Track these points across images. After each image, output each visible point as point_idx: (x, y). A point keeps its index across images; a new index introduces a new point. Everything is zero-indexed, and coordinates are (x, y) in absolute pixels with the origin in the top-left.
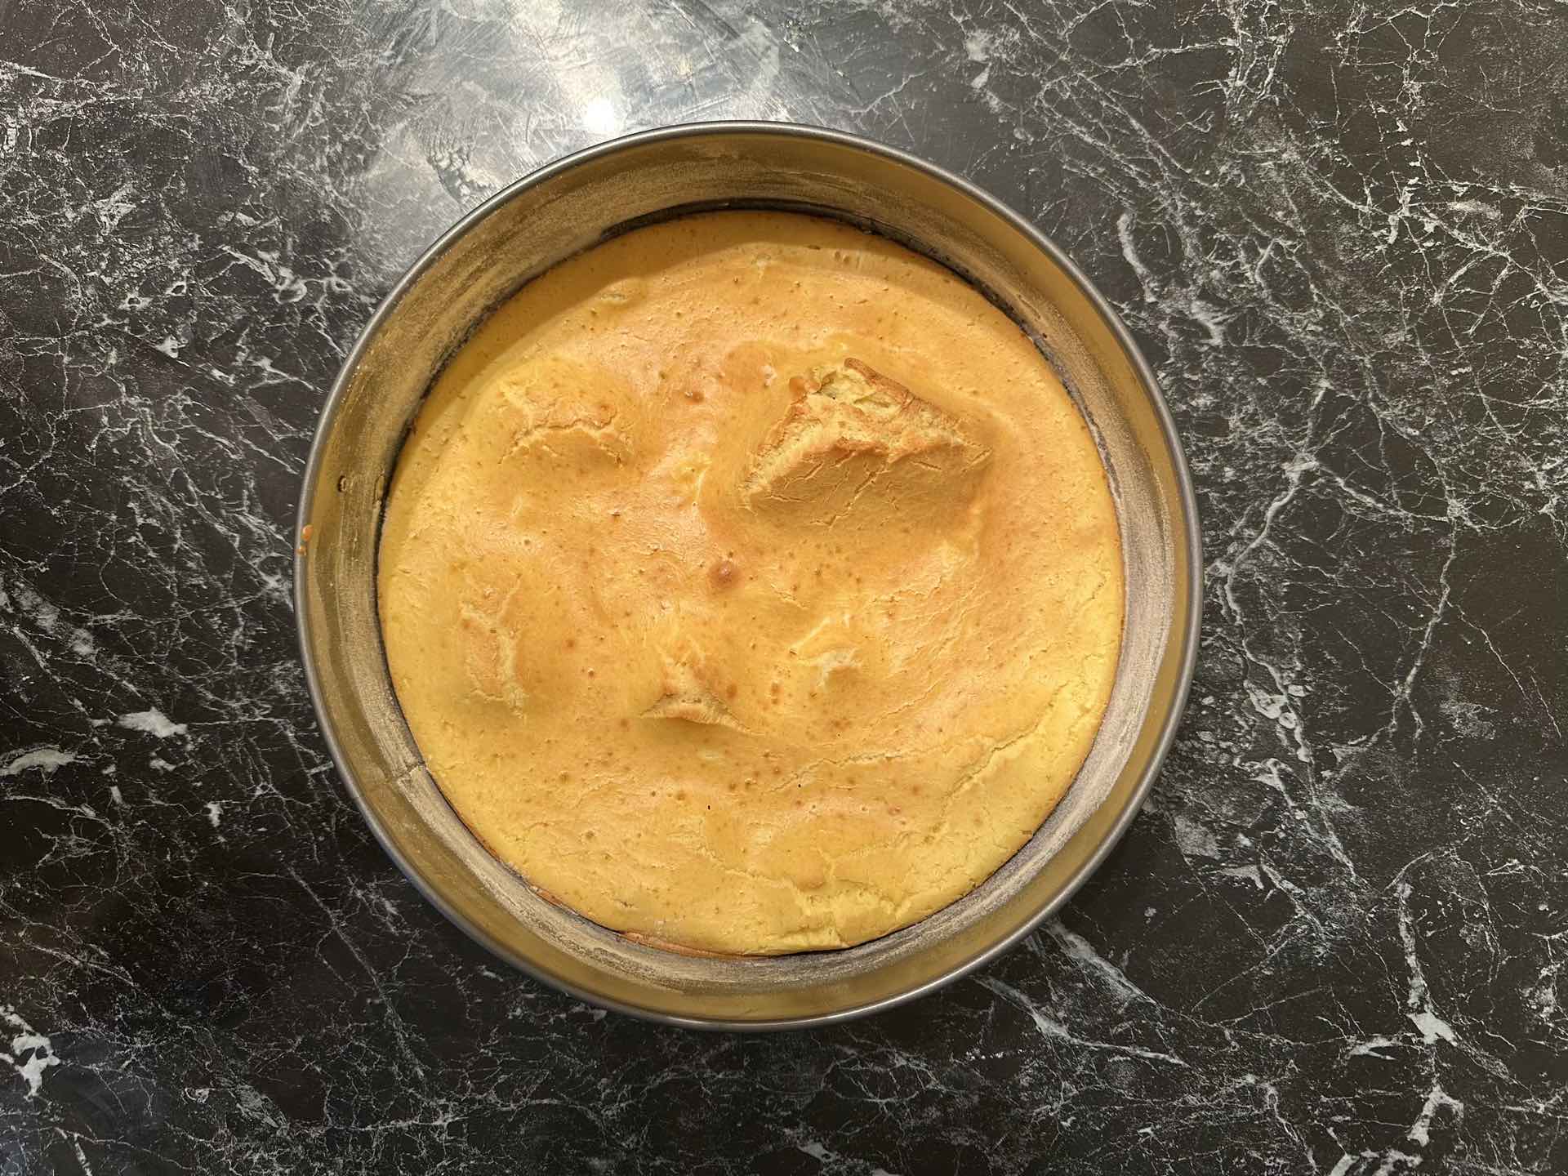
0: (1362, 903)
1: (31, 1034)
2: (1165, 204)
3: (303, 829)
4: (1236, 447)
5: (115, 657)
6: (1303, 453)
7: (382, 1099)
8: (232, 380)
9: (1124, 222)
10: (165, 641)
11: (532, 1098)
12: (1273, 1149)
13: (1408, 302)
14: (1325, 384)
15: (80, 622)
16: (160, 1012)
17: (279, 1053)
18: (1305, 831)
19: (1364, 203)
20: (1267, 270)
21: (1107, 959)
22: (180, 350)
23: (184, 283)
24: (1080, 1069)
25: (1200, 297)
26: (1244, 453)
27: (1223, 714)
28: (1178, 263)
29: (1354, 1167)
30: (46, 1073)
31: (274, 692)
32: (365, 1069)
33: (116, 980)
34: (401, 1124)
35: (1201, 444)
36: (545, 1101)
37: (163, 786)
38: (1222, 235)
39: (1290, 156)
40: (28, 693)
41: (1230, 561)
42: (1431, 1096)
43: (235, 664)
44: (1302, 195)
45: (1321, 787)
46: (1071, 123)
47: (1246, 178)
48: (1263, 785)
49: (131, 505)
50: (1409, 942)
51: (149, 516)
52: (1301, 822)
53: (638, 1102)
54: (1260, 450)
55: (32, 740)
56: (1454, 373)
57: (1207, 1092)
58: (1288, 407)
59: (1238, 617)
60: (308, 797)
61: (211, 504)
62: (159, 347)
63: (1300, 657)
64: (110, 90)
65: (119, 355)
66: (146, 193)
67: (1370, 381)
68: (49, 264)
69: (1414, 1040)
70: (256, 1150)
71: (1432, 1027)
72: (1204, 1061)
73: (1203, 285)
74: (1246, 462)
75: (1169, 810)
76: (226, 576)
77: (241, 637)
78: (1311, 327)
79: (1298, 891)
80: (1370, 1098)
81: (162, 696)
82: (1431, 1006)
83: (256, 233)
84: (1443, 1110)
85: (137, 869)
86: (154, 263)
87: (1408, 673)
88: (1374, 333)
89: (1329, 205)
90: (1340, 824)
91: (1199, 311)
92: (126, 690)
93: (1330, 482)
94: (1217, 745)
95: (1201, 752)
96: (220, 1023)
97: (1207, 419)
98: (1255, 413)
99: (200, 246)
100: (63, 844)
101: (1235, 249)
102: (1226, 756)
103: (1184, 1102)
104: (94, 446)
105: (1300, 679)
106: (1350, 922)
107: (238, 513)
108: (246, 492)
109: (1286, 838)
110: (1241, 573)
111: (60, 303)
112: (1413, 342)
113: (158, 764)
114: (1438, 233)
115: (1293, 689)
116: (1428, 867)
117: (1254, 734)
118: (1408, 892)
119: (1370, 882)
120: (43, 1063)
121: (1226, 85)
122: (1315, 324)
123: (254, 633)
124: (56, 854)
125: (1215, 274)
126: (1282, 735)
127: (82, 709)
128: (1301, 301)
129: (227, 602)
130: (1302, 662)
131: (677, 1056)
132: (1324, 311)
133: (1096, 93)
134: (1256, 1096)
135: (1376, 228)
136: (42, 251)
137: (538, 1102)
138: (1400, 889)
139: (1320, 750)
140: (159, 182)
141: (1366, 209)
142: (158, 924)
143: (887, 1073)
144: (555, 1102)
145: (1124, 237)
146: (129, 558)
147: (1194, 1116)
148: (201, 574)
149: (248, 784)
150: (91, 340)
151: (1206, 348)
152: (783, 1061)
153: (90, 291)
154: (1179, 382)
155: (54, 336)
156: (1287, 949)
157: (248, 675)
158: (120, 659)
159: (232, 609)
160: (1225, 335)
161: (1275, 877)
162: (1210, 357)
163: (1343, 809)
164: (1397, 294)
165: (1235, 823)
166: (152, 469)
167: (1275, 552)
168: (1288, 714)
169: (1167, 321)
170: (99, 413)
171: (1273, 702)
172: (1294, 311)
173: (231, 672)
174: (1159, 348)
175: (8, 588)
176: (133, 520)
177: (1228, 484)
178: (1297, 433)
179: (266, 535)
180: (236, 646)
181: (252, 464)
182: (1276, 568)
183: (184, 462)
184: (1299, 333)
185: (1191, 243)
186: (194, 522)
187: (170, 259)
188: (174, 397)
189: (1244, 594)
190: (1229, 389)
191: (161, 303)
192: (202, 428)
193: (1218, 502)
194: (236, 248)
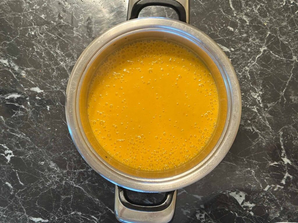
0: (273, 135)
1: (9, 150)
4: (251, 45)
5: (30, 77)
7: (79, 165)
8: (55, 24)
10: (40, 74)
12: (253, 183)
13: (287, 17)
14: (269, 33)
15: (23, 69)
16: (35, 146)
17: (58, 155)
18: (261, 120)
20: (259, 10)
22: (45, 17)
23: (46, 4)
25: (245, 15)
27: (246, 97)
28: (241, 8)
29: (270, 188)
30: (11, 158)
31: (61, 85)
32: (75, 159)
33: (27, 140)
34: (82, 170)
35: (244, 44)
37: (38, 102)
38: (250, 3)
40: (12, 83)
41: (248, 67)
42: (286, 174)
43: (54, 79)
45: (265, 112)
48: (253, 111)
49: (34, 47)
50: (282, 143)
51: (37, 49)
52: (261, 118)
54: (255, 45)
55: (12, 92)
56: (295, 31)
57: (240, 171)
58: (261, 37)
59: (249, 78)
61: (50, 47)
62: (41, 16)
65: (33, 17)
67: (278, 32)
69: (282, 163)
70: (53, 175)
71: (286, 161)
72: (240, 165)
73: (246, 12)
74: (253, 47)
77: (55, 74)
78: (267, 21)
79: (260, 132)
80: (273, 174)
81: (39, 85)
82: (286, 156)
84: (288, 177)
85: (32, 118)
87: (283, 90)
88: (280, 23)
90: (269, 119)
91: (244, 18)
92: (32, 83)
93: (269, 52)
94: (244, 103)
96: (47, 149)
97: (245, 39)
98: (255, 38)
100: (17, 113)
101: (252, 5)
102: (246, 105)
103: (236, 173)
104: (27, 35)
105: (261, 91)
106: (270, 139)
107: (55, 49)
108: (57, 46)
109: (257, 122)
110: (250, 69)
111: (21, 6)
112: (287, 25)
113: (37, 98)
114: (293, 3)
115: (260, 92)
116: (286, 129)
117: (252, 101)
118: (282, 133)
119: (274, 131)
120: (11, 156)
123: (58, 73)
124: (16, 115)
126: (257, 101)
127: (23, 86)
128: (265, 16)
130: (262, 87)
132: (270, 18)
134: (250, 172)
135: (281, 2)
138: (280, 133)
139: (265, 105)
142: (36, 129)
145: (230, 3)
146: (33, 57)
147: (237, 176)
148: (48, 61)
149: (55, 102)
150: (27, 14)
151: (245, 25)
153: (27, 4)
154: (240, 31)
155: (20, 13)
156: (257, 143)
157: (56, 81)
158: (31, 77)
159: (54, 68)
160: (250, 22)
161: (255, 129)
162: (246, 27)
163: (269, 117)
164: (285, 15)
165: (247, 118)
166: (39, 40)
167: (257, 65)
168: (259, 97)
169: (238, 19)
170: (28, 28)
171: (256, 95)
172: (264, 18)
173: (53, 80)
174: (236, 25)
175: (9, 62)
176: (35, 50)
177: (249, 52)
178: (263, 42)
179: (61, 54)
180: (54, 76)
181: (59, 40)
182: (257, 69)
183: (45, 39)
184: (264, 22)
185: (244, 4)
186: (47, 51)
188: (43, 26)
189: (251, 73)
190: (250, 33)
191: (42, 8)
192: (49, 33)
193: (246, 55)
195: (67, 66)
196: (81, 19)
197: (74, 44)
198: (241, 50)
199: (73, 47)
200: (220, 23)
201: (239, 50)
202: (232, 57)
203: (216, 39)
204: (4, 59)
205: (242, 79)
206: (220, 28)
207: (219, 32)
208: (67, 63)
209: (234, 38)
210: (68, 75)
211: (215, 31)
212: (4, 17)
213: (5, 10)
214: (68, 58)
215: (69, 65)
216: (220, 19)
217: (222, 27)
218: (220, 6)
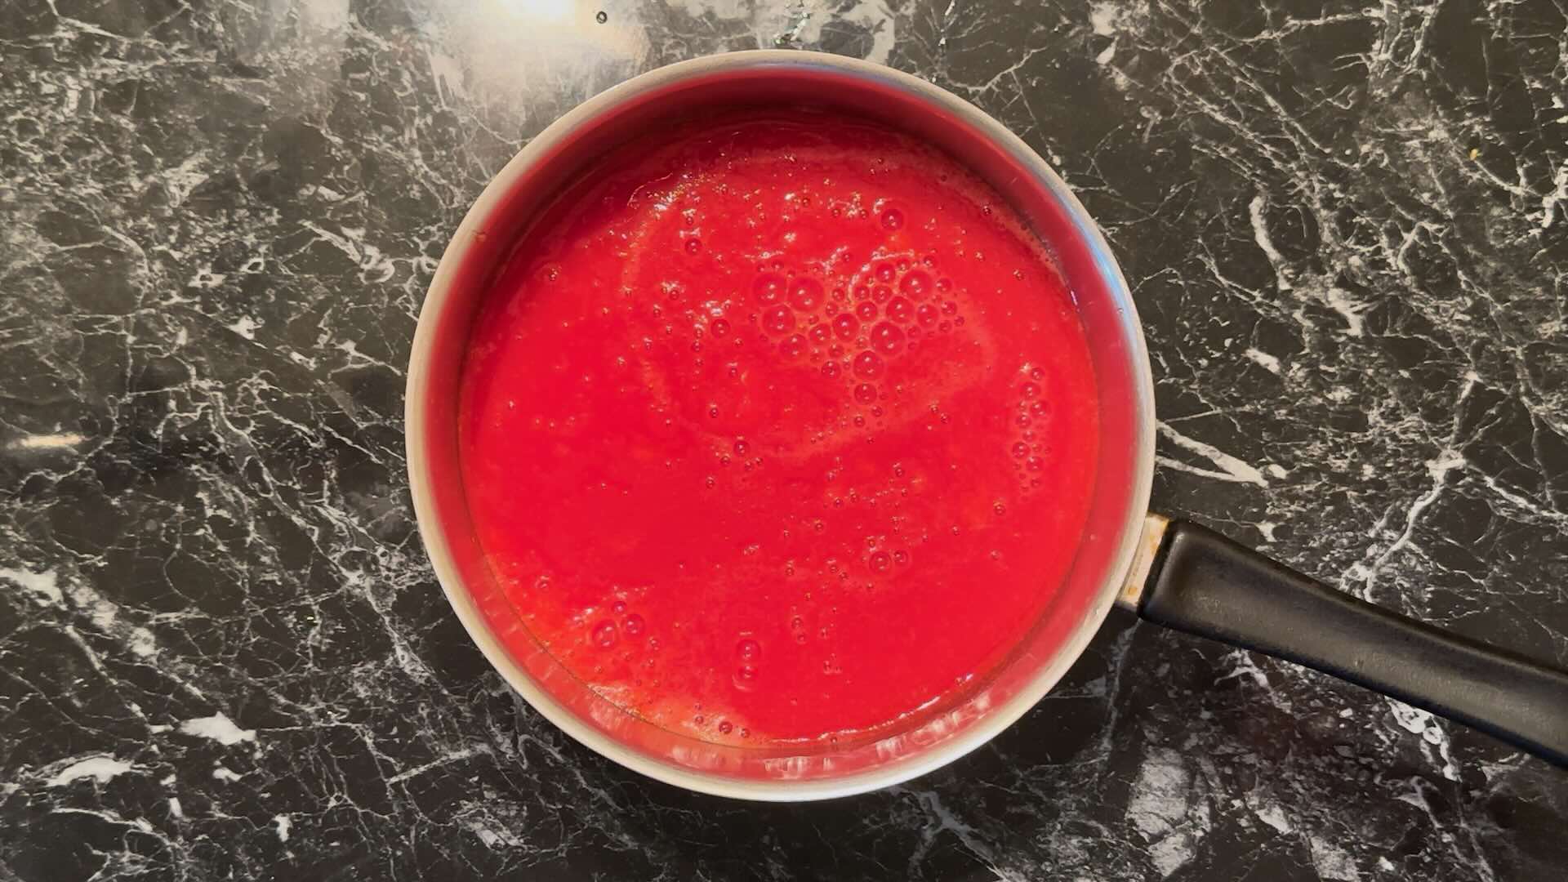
2: (1302, 186)
3: (380, 843)
4: (1376, 443)
5: (179, 659)
6: (1448, 450)
8: (312, 364)
9: (1257, 205)
10: (233, 641)
13: (1563, 290)
14: (1473, 377)
15: (140, 620)
18: (1453, 855)
19: (1517, 184)
20: (1412, 255)
22: (256, 331)
23: (261, 260)
25: (1337, 285)
26: (1384, 449)
27: (1362, 728)
28: (1313, 250)
31: (354, 695)
35: (1338, 440)
37: (227, 797)
38: (1362, 219)
39: (1439, 134)
40: (81, 698)
41: (1369, 564)
43: (310, 665)
44: (1450, 175)
45: (1469, 808)
46: (1201, 101)
47: (1390, 157)
48: (1406, 805)
49: (200, 495)
51: (218, 508)
52: (1448, 845)
54: (1404, 446)
55: (83, 747)
58: (1432, 402)
60: (387, 809)
61: (288, 494)
62: (233, 328)
64: (182, 51)
65: (190, 335)
66: (219, 163)
67: (1522, 373)
68: (113, 238)
73: (1342, 271)
74: (1387, 459)
75: (1305, 830)
76: (303, 571)
77: (318, 637)
78: (1459, 317)
81: (231, 701)
83: (339, 208)
86: (228, 237)
88: (1527, 322)
89: (1480, 186)
90: (1491, 849)
91: (1337, 300)
92: (189, 694)
93: (1479, 482)
94: (1356, 760)
95: (1339, 767)
97: (1345, 413)
98: (1397, 407)
99: (279, 221)
100: (115, 860)
101: (1377, 233)
102: (1366, 772)
104: (160, 432)
107: (317, 504)
108: (326, 483)
109: (1432, 863)
110: (1381, 578)
111: (122, 278)
113: (222, 773)
117: (1396, 750)
121: (1370, 58)
122: (1463, 313)
123: (332, 632)
124: (107, 872)
125: (1355, 261)
126: (1426, 751)
127: (141, 715)
128: (1447, 288)
129: (304, 599)
132: (1473, 298)
133: (1229, 68)
135: (1531, 210)
136: (104, 222)
139: (1468, 768)
140: (234, 151)
141: (1519, 191)
145: (1257, 222)
146: (197, 552)
148: (276, 569)
149: (321, 795)
150: (158, 319)
151: (1343, 339)
153: (158, 266)
154: (1314, 373)
155: (117, 314)
157: (325, 678)
158: (184, 661)
159: (308, 607)
160: (1364, 324)
162: (1349, 348)
163: (1495, 833)
164: (1553, 281)
165: (1376, 845)
166: (223, 457)
167: (1418, 555)
168: (1432, 729)
169: (1302, 310)
170: (166, 396)
171: (1417, 716)
172: (1440, 299)
173: (305, 674)
174: (1292, 336)
175: (62, 583)
176: (202, 511)
177: (1367, 482)
178: (1442, 429)
179: (347, 528)
180: (313, 647)
181: (333, 453)
182: (1419, 573)
183: (259, 451)
184: (1445, 322)
185: (1329, 227)
186: (269, 514)
187: (245, 234)
188: (249, 381)
189: (1385, 599)
190: (1369, 382)
191: (236, 281)
192: (280, 414)
193: (1356, 500)
194: (318, 223)
195: (382, 591)
198: (1323, 475)
200: (1204, 333)
201: (1312, 474)
202: (1277, 511)
203: (1185, 418)
204: (39, 571)
206: (1208, 357)
207: (1203, 380)
208: (384, 573)
209: (1283, 411)
210: (388, 638)
211: (1181, 376)
212: (30, 342)
213: (33, 302)
214: (387, 547)
215: (391, 583)
216: (1202, 309)
217: (1218, 351)
218: (1200, 241)
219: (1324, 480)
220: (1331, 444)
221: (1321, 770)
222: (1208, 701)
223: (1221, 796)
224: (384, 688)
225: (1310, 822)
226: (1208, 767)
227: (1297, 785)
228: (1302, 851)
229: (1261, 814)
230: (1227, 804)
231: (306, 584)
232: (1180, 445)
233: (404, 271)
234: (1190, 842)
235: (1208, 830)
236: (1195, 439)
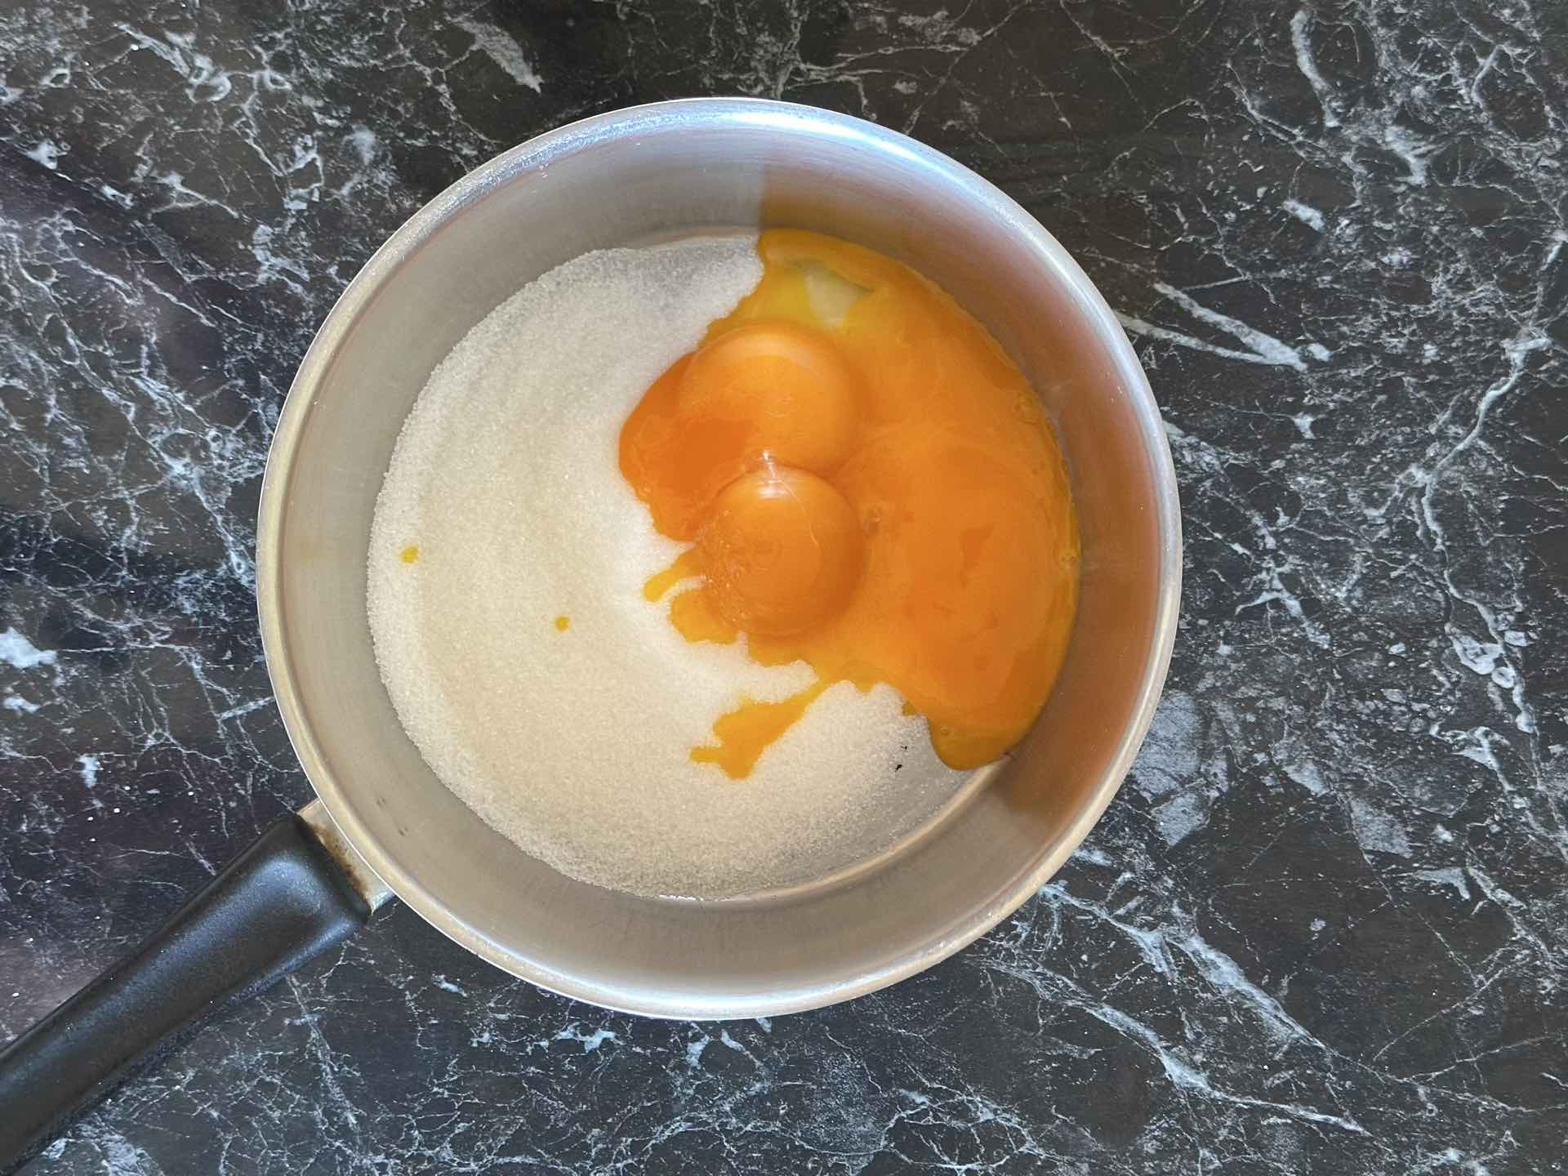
3: (210, 791)
4: (1441, 318)
6: (1530, 326)
8: (128, 201)
9: (1300, 21)
10: (29, 541)
11: (499, 1155)
14: (1562, 236)
17: (161, 1091)
18: (1527, 824)
20: (1488, 86)
21: (1259, 986)
22: (60, 159)
23: (66, 71)
24: (1223, 1132)
25: (1397, 121)
26: (1450, 326)
27: (1416, 667)
28: (1368, 77)
31: (178, 610)
32: (276, 1114)
35: (1394, 313)
36: (517, 1159)
37: (20, 732)
38: (1429, 41)
41: (1428, 467)
43: (124, 573)
45: (1548, 766)
48: (1469, 762)
51: (14, 375)
52: (1522, 811)
53: (639, 1162)
54: (1476, 322)
57: (1396, 1170)
58: (1511, 267)
59: (1439, 541)
60: (219, 750)
61: (99, 364)
62: (31, 154)
63: (1521, 594)
72: (1391, 1129)
73: (1403, 104)
74: (1454, 337)
75: (1344, 791)
76: (116, 457)
77: (134, 538)
78: (1545, 162)
79: (1517, 903)
81: (23, 614)
83: (164, 8)
86: (26, 43)
91: (1395, 140)
93: (1565, 366)
94: (1409, 706)
95: (1387, 715)
97: (1402, 281)
98: (1467, 273)
99: (89, 22)
101: (1446, 58)
102: (1420, 721)
105: (1520, 624)
107: (132, 374)
108: (145, 349)
109: (1500, 833)
110: (1444, 483)
113: (15, 702)
115: (1510, 636)
117: (1458, 694)
122: (1550, 157)
123: (151, 533)
125: (1418, 91)
126: (1495, 696)
128: (1531, 128)
129: (116, 492)
130: (1523, 602)
131: (693, 1098)
132: (1563, 140)
137: (507, 1160)
139: (1547, 718)
143: (968, 1129)
144: (530, 1160)
145: (1300, 42)
148: (85, 455)
149: (135, 730)
151: (1402, 188)
152: (830, 1110)
154: (1366, 231)
156: (1502, 982)
157: (142, 588)
159: (122, 501)
160: (1429, 171)
161: (1486, 884)
162: (1409, 200)
165: (1432, 810)
166: (18, 316)
167: (1489, 456)
168: (1504, 669)
169: (1353, 152)
171: (1484, 652)
172: (1522, 141)
173: (119, 583)
174: (1342, 187)
177: (1429, 365)
178: (1522, 301)
179: (171, 406)
180: (126, 549)
181: (154, 312)
182: (1491, 477)
183: (62, 307)
184: (1528, 169)
185: (1388, 50)
186: (74, 386)
187: (48, 38)
188: (50, 220)
189: (1448, 510)
190: (1432, 242)
191: (36, 97)
192: (90, 262)
193: (1415, 389)
194: (136, 26)
195: (213, 483)
196: (301, 165)
197: (260, 336)
198: (1374, 357)
199: (250, 355)
200: (1231, 180)
201: (1361, 356)
202: (1317, 401)
203: (1207, 286)
205: (1386, 551)
206: (1236, 210)
207: (1230, 238)
208: (216, 462)
209: (1328, 278)
210: (221, 541)
211: (1201, 233)
214: (219, 429)
215: (225, 474)
216: (1231, 150)
217: (1249, 203)
218: (1229, 66)
219: (1376, 363)
220: (1385, 319)
221: (1364, 718)
222: (1227, 632)
223: (1241, 749)
224: (216, 603)
225: (1351, 781)
226: (1225, 712)
227: (1334, 736)
228: (1339, 817)
229: (1289, 770)
230: (1249, 758)
231: (119, 473)
232: (1200, 318)
233: (242, 87)
234: (1202, 804)
235: (1225, 789)
236: (1220, 312)
